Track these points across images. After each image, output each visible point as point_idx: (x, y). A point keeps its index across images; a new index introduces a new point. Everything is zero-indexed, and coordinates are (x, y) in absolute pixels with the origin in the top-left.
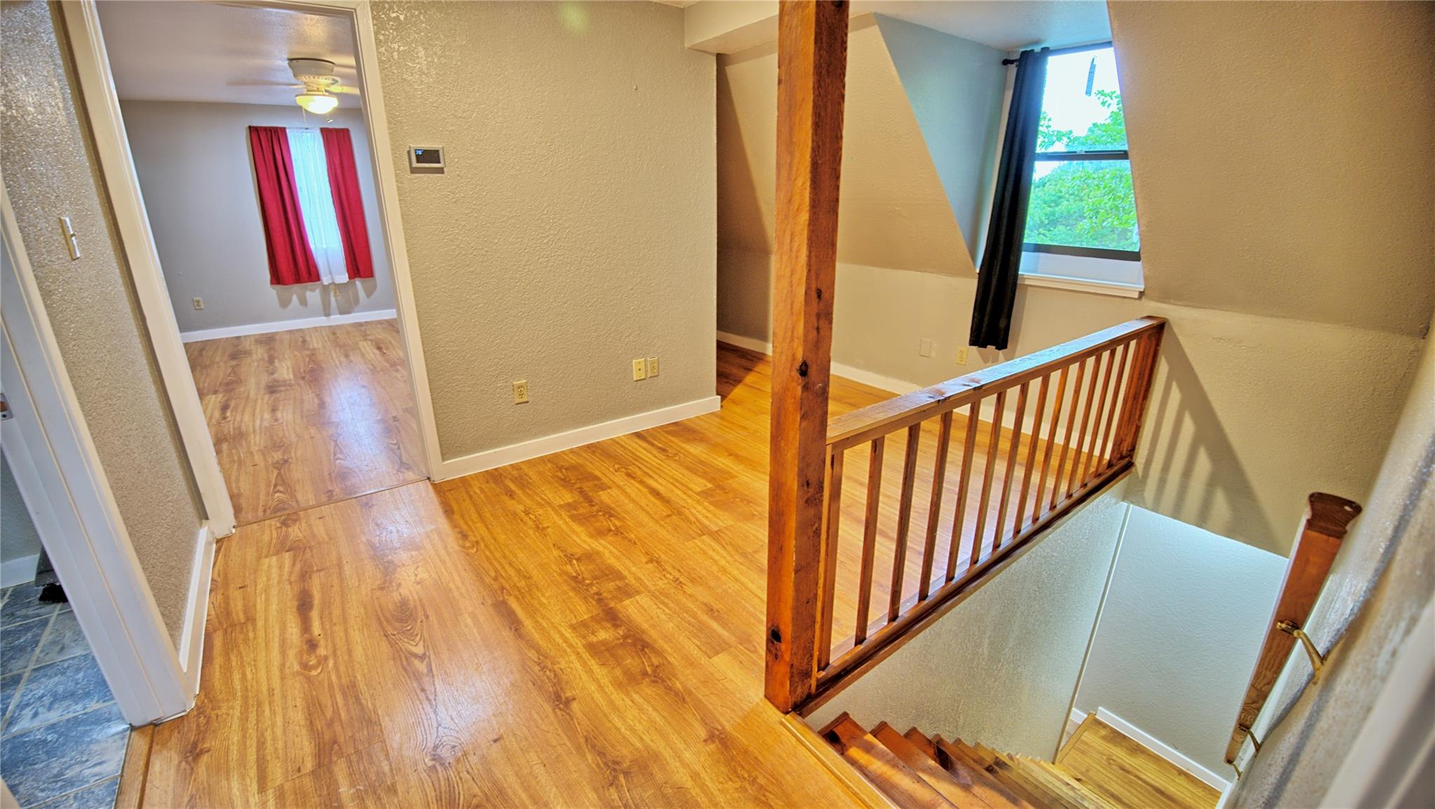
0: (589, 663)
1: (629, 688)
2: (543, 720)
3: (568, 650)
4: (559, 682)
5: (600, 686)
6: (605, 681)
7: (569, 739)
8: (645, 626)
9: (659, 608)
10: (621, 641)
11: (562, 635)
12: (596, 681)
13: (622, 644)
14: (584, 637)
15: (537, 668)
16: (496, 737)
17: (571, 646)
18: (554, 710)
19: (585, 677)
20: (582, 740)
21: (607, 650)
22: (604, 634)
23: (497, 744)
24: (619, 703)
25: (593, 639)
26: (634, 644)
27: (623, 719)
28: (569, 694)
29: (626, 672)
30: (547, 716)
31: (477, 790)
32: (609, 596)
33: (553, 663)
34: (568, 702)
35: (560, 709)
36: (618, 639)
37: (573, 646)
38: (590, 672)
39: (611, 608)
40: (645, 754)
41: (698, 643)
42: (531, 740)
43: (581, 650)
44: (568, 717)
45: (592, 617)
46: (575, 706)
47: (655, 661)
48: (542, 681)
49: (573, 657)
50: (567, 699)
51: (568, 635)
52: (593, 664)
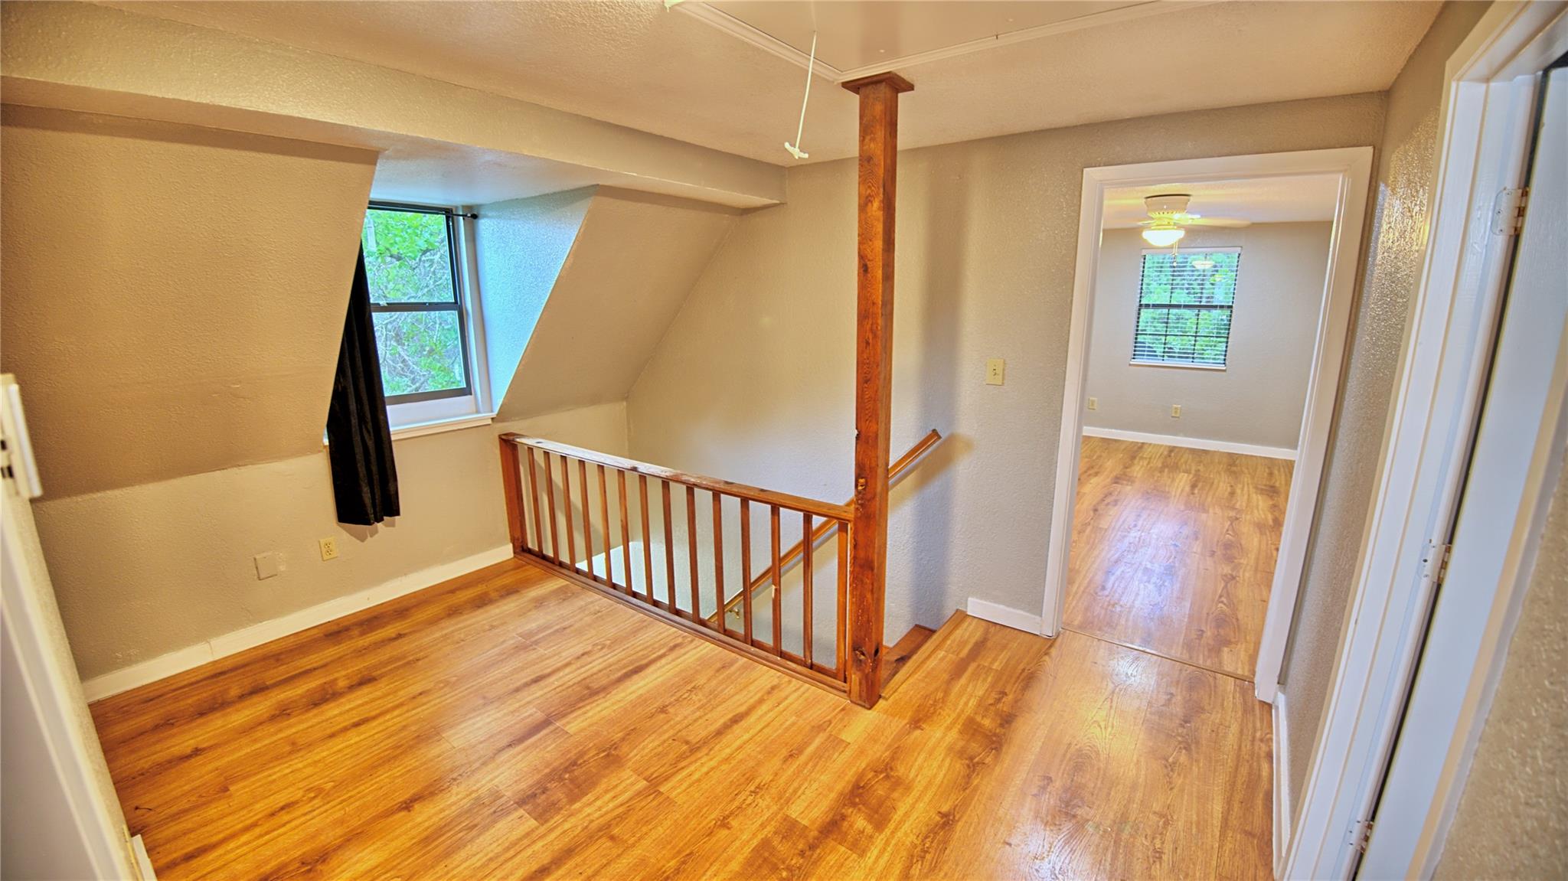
0: (899, 819)
1: (907, 782)
2: (971, 824)
3: (893, 842)
4: (931, 831)
5: (917, 801)
6: (910, 800)
7: (972, 800)
8: (833, 795)
9: (803, 793)
10: (860, 806)
11: (878, 858)
12: (913, 806)
13: (864, 805)
14: (871, 837)
15: (928, 857)
16: (1007, 846)
17: (887, 843)
18: (958, 821)
19: (915, 815)
20: (967, 791)
21: (877, 812)
22: (860, 822)
23: (1010, 841)
24: (924, 783)
25: (869, 829)
26: (860, 795)
27: (935, 776)
28: (938, 818)
29: (893, 789)
30: (966, 822)
31: (1048, 832)
32: (802, 841)
33: (915, 846)
34: (943, 815)
35: (954, 817)
36: (859, 809)
37: (887, 840)
38: (907, 815)
39: (821, 832)
40: (952, 755)
41: (837, 754)
42: (991, 822)
43: (887, 832)
44: (957, 809)
45: (840, 843)
46: (945, 809)
47: (871, 775)
48: (939, 844)
49: (899, 834)
50: (942, 818)
51: (875, 852)
52: (897, 817)
